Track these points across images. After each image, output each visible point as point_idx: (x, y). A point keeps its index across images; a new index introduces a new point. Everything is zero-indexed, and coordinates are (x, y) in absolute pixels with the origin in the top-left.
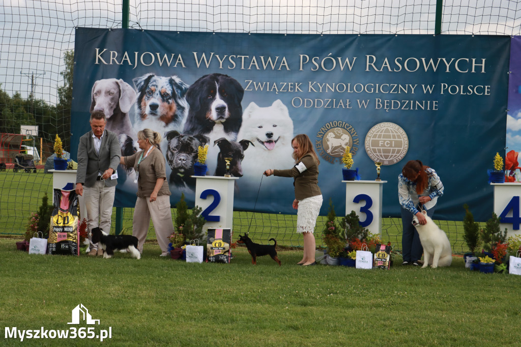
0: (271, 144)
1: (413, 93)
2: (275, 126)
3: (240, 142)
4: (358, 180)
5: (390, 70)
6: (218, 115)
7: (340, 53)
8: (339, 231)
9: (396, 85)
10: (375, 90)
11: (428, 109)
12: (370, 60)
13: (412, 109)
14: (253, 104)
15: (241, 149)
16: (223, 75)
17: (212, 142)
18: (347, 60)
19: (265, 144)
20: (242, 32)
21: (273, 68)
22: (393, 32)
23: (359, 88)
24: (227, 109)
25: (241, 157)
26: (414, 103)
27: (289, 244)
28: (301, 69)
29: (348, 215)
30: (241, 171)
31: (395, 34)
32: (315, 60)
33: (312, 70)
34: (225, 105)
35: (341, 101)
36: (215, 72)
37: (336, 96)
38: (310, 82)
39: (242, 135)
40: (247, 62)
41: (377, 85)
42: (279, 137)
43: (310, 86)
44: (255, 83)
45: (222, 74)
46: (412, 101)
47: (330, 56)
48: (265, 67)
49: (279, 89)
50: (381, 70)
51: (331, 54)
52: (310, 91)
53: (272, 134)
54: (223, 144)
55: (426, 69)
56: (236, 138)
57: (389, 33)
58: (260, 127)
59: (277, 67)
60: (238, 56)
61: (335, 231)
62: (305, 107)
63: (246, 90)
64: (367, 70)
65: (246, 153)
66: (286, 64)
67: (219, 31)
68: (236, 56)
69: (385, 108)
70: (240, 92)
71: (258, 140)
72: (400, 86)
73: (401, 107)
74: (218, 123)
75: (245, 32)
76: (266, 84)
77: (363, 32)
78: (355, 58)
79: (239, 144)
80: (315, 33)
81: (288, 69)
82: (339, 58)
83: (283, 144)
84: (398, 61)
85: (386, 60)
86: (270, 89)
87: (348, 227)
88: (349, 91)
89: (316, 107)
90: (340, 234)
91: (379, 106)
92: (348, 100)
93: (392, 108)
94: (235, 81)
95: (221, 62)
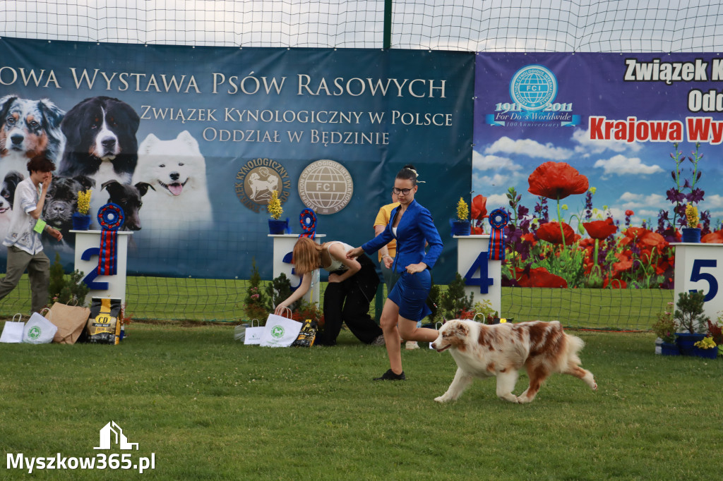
0: (178, 188)
1: (358, 122)
2: (181, 165)
3: (137, 185)
4: (289, 233)
5: (328, 93)
6: (105, 150)
7: (265, 72)
8: (265, 299)
9: (336, 113)
10: (310, 119)
11: (377, 143)
12: (303, 82)
13: (356, 142)
14: (151, 136)
15: (138, 194)
16: (112, 99)
17: (98, 185)
18: (274, 80)
19: (169, 187)
20: (135, 42)
21: (178, 89)
22: (331, 45)
23: (289, 116)
24: (117, 143)
25: (139, 204)
26: (360, 136)
27: (202, 318)
28: (215, 92)
29: (276, 279)
30: (138, 223)
31: (334, 48)
32: (232, 80)
33: (229, 92)
34: (115, 137)
35: (267, 132)
36: (102, 95)
37: (262, 127)
38: (227, 109)
39: (138, 177)
40: (144, 82)
41: (313, 112)
42: (187, 179)
43: (227, 114)
44: (154, 109)
45: (110, 97)
46: (356, 133)
47: (251, 75)
48: (167, 89)
49: (186, 118)
50: (317, 94)
51: (253, 72)
52: (226, 120)
53: (178, 175)
54: (112, 187)
55: (373, 93)
56: (131, 180)
57: (326, 47)
58: (161, 166)
59: (183, 89)
60: (132, 74)
61: (260, 299)
62: (221, 140)
63: (142, 118)
64: (300, 93)
65: (144, 199)
66: (195, 85)
67: (105, 41)
68: (129, 75)
69: (323, 142)
70: (134, 120)
71: (160, 182)
72: (342, 114)
73: (343, 140)
74: (106, 161)
75: (140, 43)
76: (169, 111)
77: (293, 45)
78: (284, 78)
79: (135, 188)
80: (232, 45)
81: (198, 91)
82: (264, 78)
83: (193, 188)
84: (338, 81)
85: (323, 80)
86: (174, 117)
87: (276, 294)
88: (277, 120)
89: (234, 140)
90: (266, 303)
91: (315, 138)
92: (276, 132)
93: (332, 142)
94: (128, 106)
95: (109, 82)
